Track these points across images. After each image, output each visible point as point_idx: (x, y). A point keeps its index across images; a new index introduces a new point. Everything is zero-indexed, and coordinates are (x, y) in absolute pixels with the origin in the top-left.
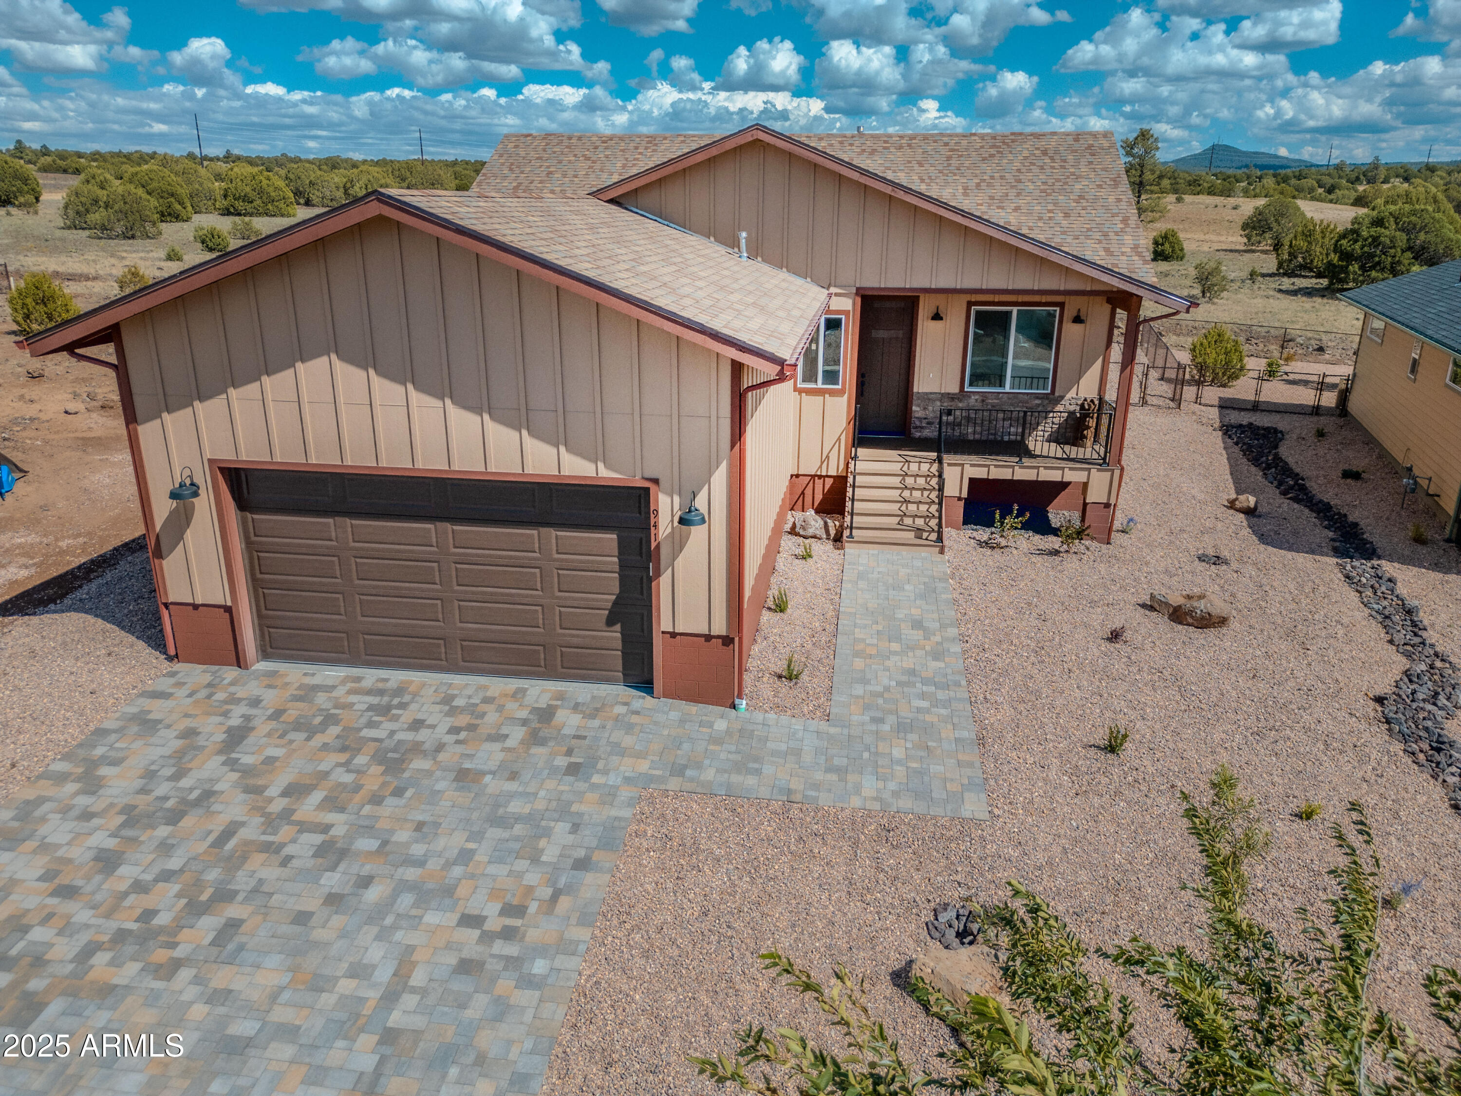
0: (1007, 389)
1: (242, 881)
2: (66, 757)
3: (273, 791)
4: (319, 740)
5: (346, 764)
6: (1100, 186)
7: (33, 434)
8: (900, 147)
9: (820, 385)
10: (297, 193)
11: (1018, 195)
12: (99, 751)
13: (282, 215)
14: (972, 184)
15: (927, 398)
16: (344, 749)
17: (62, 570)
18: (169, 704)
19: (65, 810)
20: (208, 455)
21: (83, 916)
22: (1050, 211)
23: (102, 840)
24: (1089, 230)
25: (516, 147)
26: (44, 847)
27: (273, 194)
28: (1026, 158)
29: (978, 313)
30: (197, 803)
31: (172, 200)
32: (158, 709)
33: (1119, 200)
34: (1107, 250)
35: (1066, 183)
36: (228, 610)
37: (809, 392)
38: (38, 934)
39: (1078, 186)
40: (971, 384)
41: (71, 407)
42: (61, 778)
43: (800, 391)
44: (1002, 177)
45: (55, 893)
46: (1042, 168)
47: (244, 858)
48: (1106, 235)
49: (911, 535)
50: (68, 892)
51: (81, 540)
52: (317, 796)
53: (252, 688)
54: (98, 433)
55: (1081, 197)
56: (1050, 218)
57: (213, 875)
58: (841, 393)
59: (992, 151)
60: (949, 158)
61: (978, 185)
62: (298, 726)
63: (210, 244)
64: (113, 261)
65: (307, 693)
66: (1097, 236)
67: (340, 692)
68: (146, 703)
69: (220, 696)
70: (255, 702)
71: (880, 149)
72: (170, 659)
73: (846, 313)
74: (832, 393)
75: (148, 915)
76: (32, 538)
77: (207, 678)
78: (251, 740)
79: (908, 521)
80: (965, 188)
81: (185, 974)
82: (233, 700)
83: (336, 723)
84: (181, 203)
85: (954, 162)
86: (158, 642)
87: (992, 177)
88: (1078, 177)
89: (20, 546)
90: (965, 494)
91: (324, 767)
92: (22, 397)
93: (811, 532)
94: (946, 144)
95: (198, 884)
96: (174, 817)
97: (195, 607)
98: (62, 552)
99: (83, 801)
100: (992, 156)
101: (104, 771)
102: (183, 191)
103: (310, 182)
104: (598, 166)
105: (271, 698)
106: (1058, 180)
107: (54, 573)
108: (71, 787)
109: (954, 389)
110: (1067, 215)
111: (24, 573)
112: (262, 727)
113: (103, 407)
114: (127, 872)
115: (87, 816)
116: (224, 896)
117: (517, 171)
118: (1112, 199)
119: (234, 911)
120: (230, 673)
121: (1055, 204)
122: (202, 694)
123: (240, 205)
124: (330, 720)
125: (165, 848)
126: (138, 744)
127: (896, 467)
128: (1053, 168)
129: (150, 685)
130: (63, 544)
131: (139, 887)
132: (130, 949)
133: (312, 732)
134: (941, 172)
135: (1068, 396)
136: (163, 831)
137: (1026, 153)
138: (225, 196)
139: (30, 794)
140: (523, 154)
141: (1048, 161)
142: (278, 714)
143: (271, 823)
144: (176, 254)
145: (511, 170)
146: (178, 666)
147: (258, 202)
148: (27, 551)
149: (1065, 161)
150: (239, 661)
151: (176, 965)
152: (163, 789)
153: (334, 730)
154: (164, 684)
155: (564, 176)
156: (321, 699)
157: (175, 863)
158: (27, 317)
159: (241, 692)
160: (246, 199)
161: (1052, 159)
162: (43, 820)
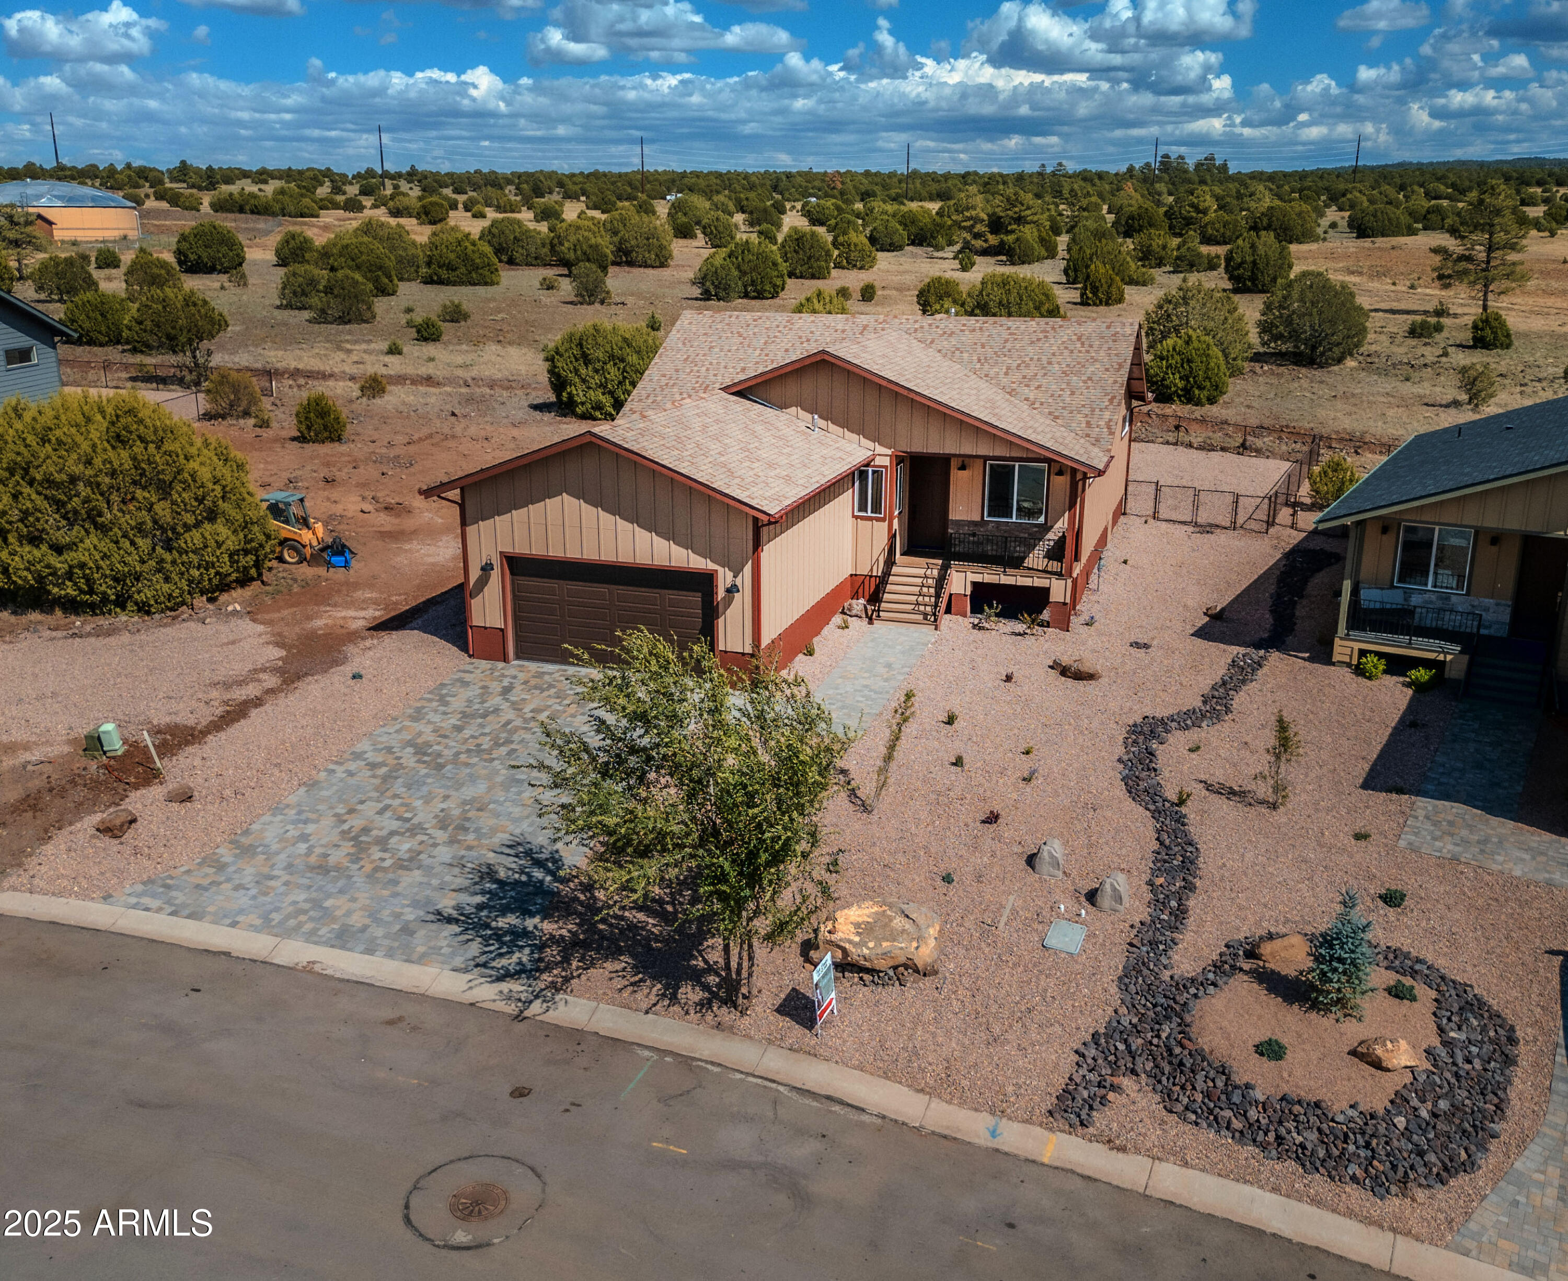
0: (1014, 520)
1: (516, 737)
2: (429, 693)
3: (526, 710)
4: (546, 693)
5: (559, 703)
6: (1107, 370)
7: (346, 527)
8: (974, 330)
9: (869, 514)
10: (499, 251)
11: (1045, 374)
12: (444, 692)
13: (486, 284)
14: (1015, 365)
15: (958, 523)
16: (558, 697)
17: (397, 612)
18: (473, 676)
19: (436, 711)
20: (500, 549)
21: (454, 744)
22: (1062, 390)
23: (453, 721)
24: (1083, 406)
25: (690, 323)
26: (429, 722)
27: (478, 261)
28: (1063, 342)
29: (991, 465)
30: (493, 712)
31: (380, 273)
32: (468, 677)
33: (1115, 382)
34: (1088, 423)
35: (1083, 366)
36: (502, 630)
37: (862, 518)
38: (436, 747)
39: (1092, 369)
40: (989, 515)
41: (367, 507)
42: (430, 700)
43: (857, 517)
44: (1039, 360)
45: (440, 736)
46: (1072, 352)
47: (516, 731)
48: (1093, 410)
49: (921, 617)
50: (445, 737)
51: (403, 597)
52: (546, 713)
53: (512, 672)
54: (388, 528)
55: (1090, 379)
56: (1060, 396)
57: (504, 735)
58: (883, 520)
59: (1041, 336)
60: (1006, 341)
61: (1019, 365)
62: (536, 687)
63: (425, 334)
64: (342, 355)
65: (540, 675)
66: (1086, 411)
67: (556, 675)
68: (462, 675)
69: (497, 674)
70: (515, 677)
71: (958, 332)
72: (470, 656)
73: (886, 467)
74: (878, 520)
75: (478, 745)
76: (374, 595)
77: (489, 666)
78: (514, 691)
79: (922, 608)
80: (1008, 368)
81: (496, 762)
82: (503, 676)
83: (554, 687)
84: (389, 277)
85: (1009, 345)
86: (464, 648)
87: (1031, 359)
88: (1096, 360)
89: (370, 599)
90: (968, 592)
91: (549, 703)
92: (328, 499)
93: (854, 612)
94: (1009, 328)
95: (497, 737)
96: (484, 716)
97: (485, 628)
98: (396, 603)
99: (442, 708)
100: (1039, 340)
101: (448, 699)
102: (391, 263)
103: (515, 238)
104: (746, 342)
105: (522, 676)
106: (1079, 363)
107: (393, 614)
108: (435, 704)
109: (977, 518)
110: (1073, 393)
111: (377, 613)
112: (518, 688)
113: (386, 508)
114: (467, 733)
115: (445, 713)
116: (508, 742)
117: (688, 344)
118: (1111, 381)
119: (513, 746)
120: (501, 665)
121: (1068, 384)
122: (488, 672)
123: (444, 274)
124: (551, 686)
125: (482, 726)
126: (462, 690)
127: (921, 572)
128: (1080, 352)
129: (462, 667)
130: (394, 598)
131: (473, 737)
132: (474, 754)
133: (543, 691)
134: (996, 353)
135: (1056, 526)
136: (480, 720)
137: (1065, 338)
138: (429, 264)
139: (419, 705)
140: (694, 330)
141: (1079, 345)
142: (525, 683)
143: (526, 721)
144: (397, 348)
145: (684, 344)
146: (474, 660)
147: (463, 270)
148: (376, 602)
149: (1091, 346)
150: (505, 660)
151: (494, 759)
152: (477, 707)
153: (553, 691)
154: (469, 667)
155: (721, 350)
156: (547, 677)
157: (487, 730)
158: (309, 428)
159: (506, 673)
160: (451, 268)
161: (1083, 344)
162: (426, 714)
